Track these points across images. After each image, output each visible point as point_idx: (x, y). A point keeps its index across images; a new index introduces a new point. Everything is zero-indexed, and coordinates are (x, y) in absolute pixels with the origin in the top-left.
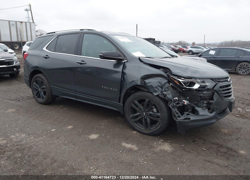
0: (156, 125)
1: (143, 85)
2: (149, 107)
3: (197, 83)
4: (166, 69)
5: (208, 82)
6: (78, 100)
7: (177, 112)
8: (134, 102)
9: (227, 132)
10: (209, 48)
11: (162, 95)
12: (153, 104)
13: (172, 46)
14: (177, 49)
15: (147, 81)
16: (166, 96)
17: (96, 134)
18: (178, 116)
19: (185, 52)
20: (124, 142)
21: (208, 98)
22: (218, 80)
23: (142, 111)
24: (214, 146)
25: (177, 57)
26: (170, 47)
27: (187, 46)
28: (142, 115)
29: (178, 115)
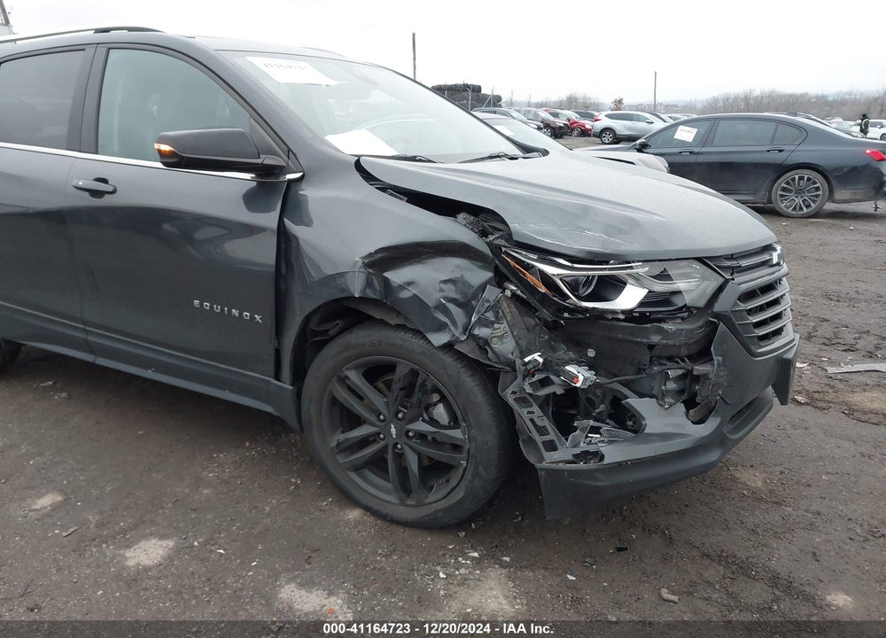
0: (448, 481)
1: (379, 298)
2: (415, 399)
3: (630, 281)
4: (483, 218)
5: (686, 276)
6: (101, 361)
7: (539, 423)
8: (343, 376)
9: (760, 484)
10: (670, 117)
11: (470, 341)
12: (429, 385)
13: (544, 115)
14: (560, 122)
15: (397, 276)
16: (489, 345)
17: (162, 537)
18: (544, 443)
19: (589, 136)
20: (289, 582)
21: (684, 352)
22: (729, 263)
23: (382, 417)
24: (713, 572)
25: (545, 153)
26: (536, 117)
27: (596, 113)
28: (382, 436)
29: (547, 438)
